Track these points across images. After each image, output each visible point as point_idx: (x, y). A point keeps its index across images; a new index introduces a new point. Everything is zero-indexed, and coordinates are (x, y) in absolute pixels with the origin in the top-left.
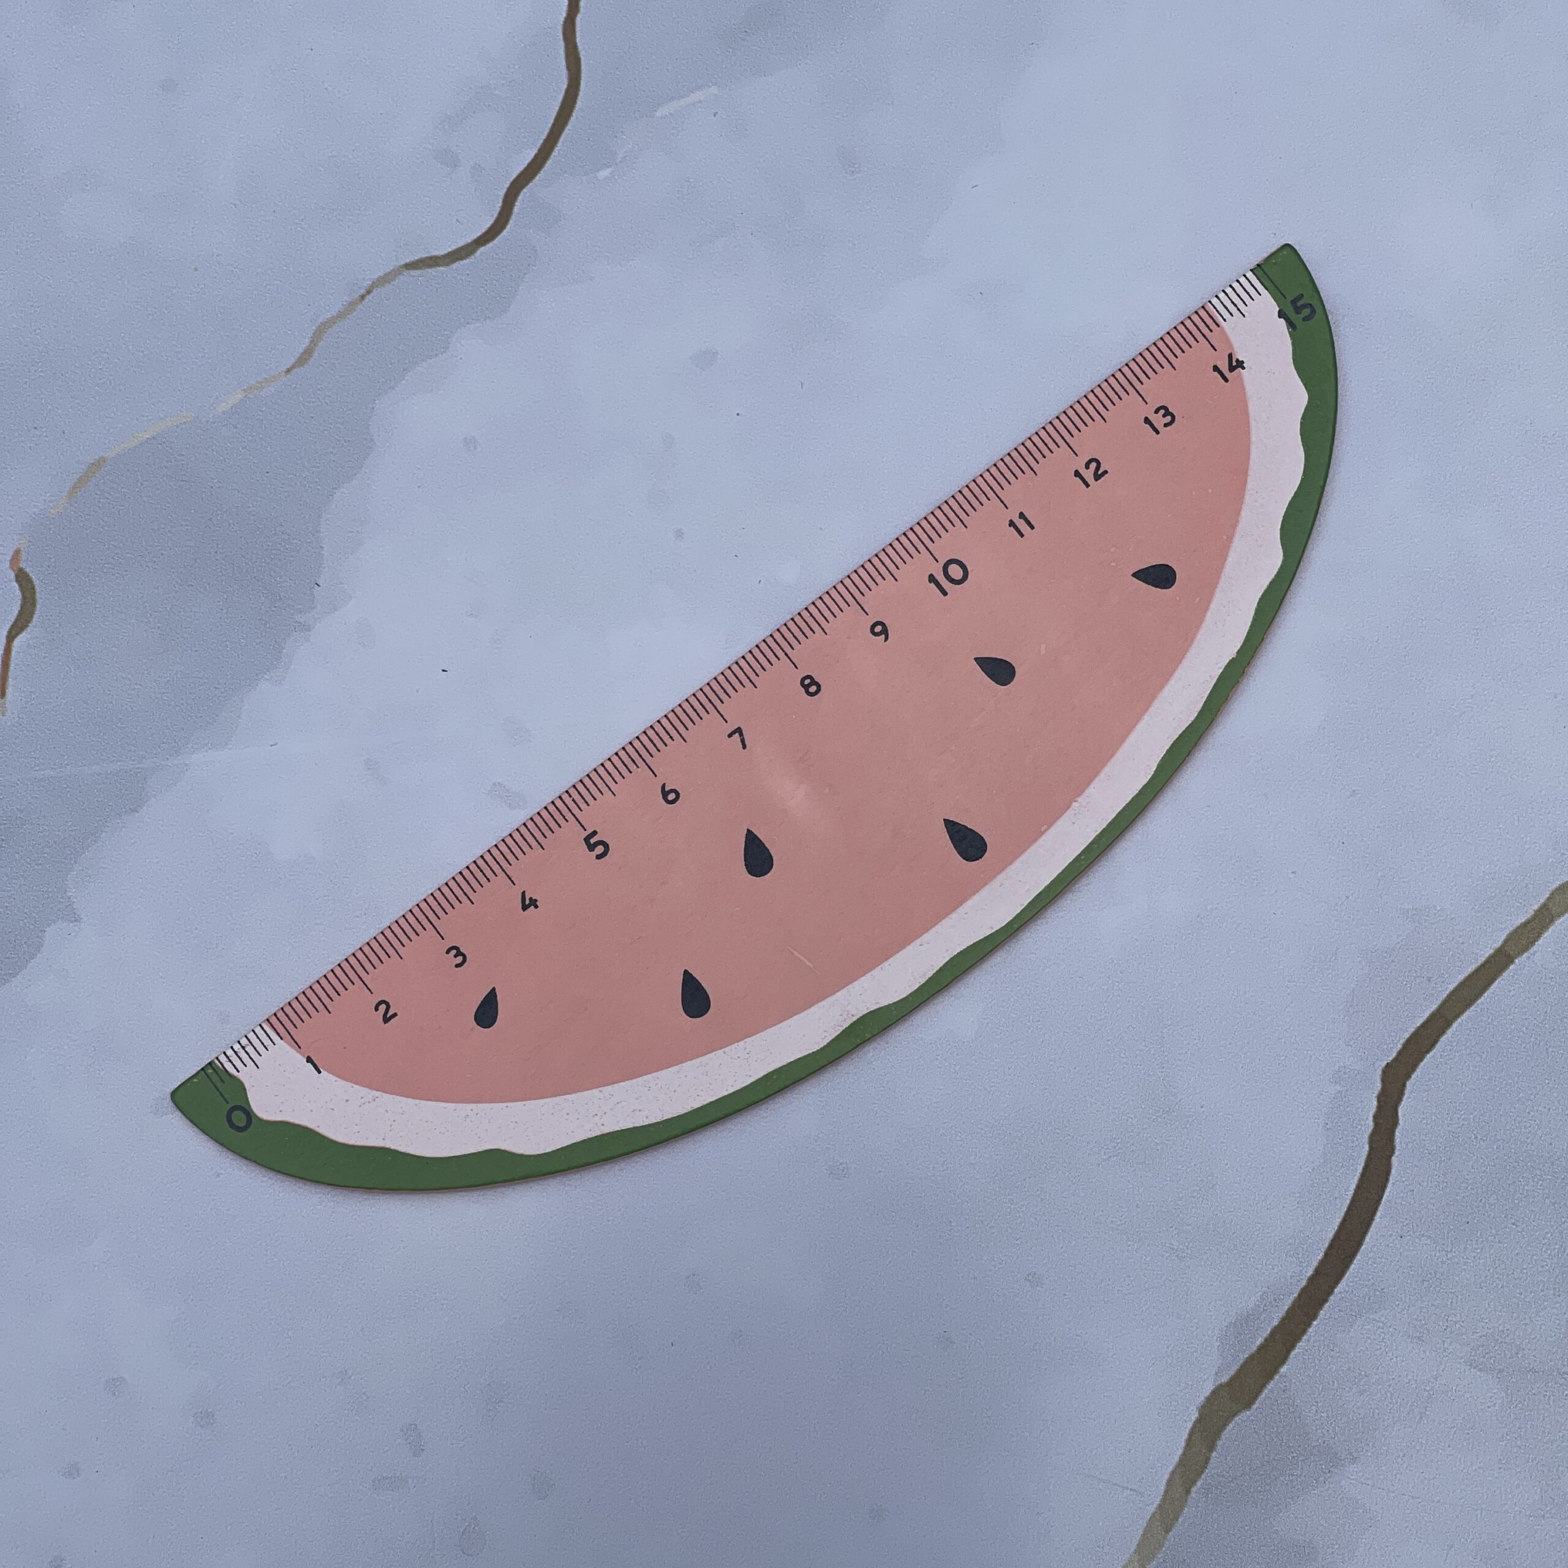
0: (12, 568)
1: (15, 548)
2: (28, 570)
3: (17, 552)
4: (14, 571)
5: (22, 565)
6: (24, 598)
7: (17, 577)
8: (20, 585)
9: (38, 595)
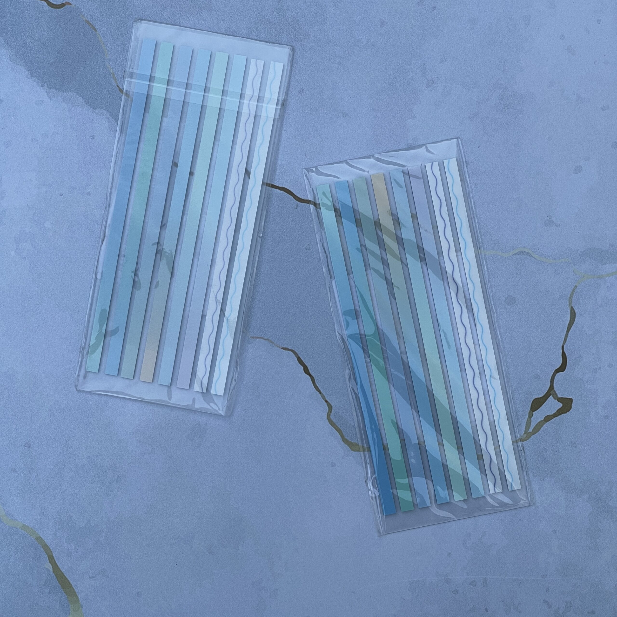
0: (66, 2)
1: (72, 4)
2: (65, 7)
3: (71, 4)
4: (65, 3)
5: (67, 5)
6: (57, 5)
7: (63, 3)
8: (61, 4)
9: (58, 9)
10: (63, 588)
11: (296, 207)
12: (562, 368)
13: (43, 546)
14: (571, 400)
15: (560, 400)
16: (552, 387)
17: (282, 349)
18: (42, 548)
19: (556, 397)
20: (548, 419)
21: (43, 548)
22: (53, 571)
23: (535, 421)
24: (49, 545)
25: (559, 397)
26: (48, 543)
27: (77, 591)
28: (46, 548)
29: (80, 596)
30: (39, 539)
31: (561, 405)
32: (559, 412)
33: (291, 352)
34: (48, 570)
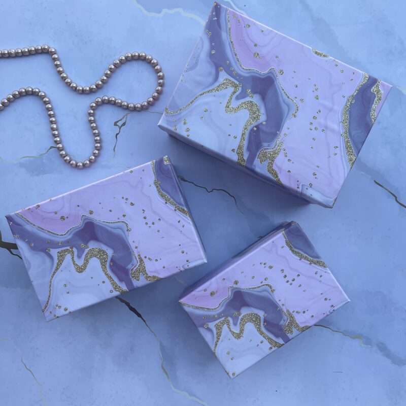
12: (117, 134)
14: (115, 125)
15: (117, 125)
16: (120, 129)
19: (119, 126)
20: (121, 120)
23: (125, 119)
25: (117, 127)
31: (117, 124)
32: (118, 122)
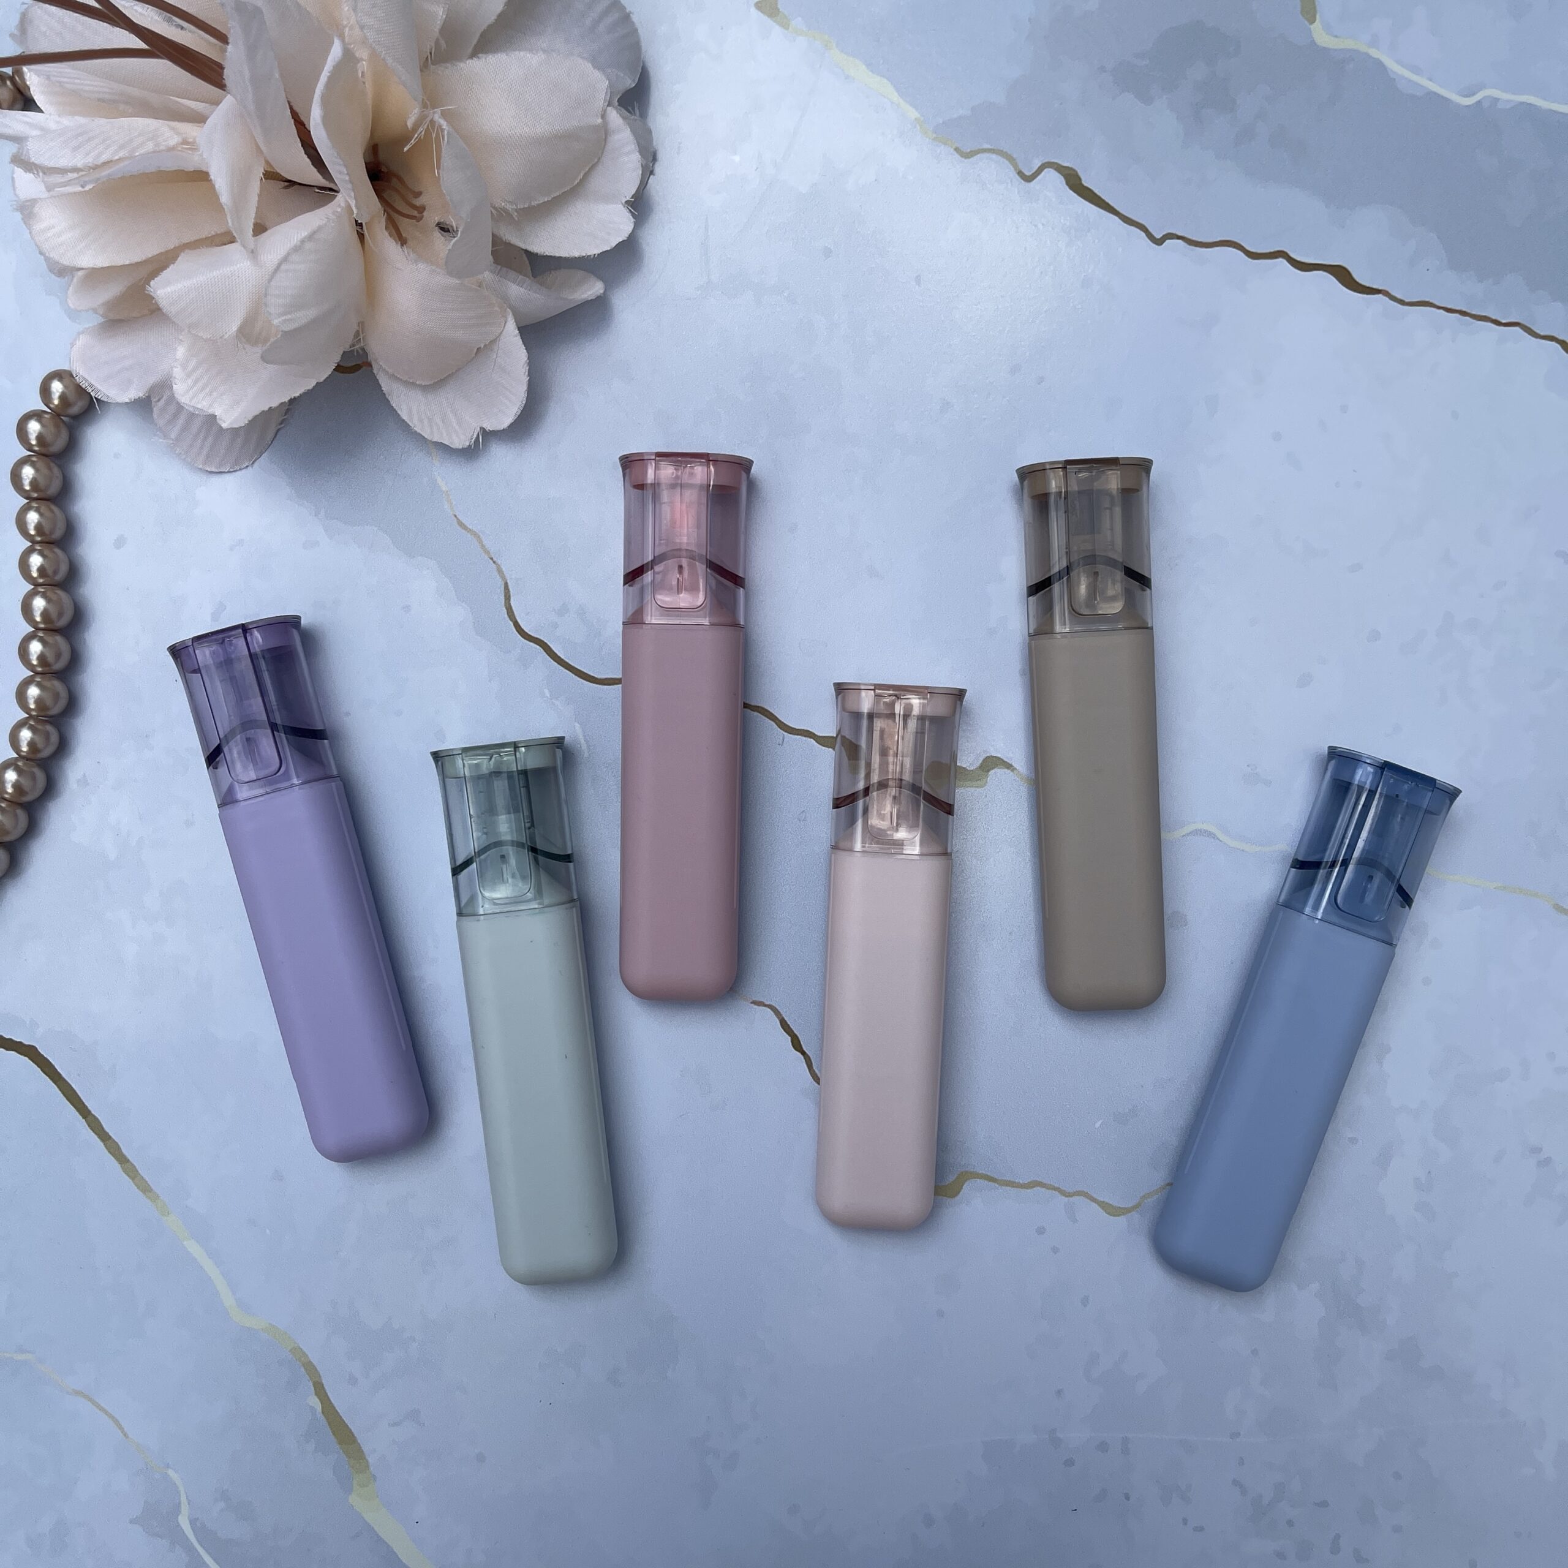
10: (340, 1442)
11: (781, 743)
13: (303, 1365)
17: (752, 1003)
18: (302, 1369)
21: (306, 1369)
22: (323, 1413)
24: (315, 1362)
26: (314, 1358)
27: (366, 1449)
28: (311, 1369)
29: (371, 1459)
30: (297, 1352)
33: (769, 1010)
34: (312, 1408)
